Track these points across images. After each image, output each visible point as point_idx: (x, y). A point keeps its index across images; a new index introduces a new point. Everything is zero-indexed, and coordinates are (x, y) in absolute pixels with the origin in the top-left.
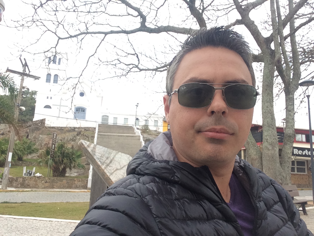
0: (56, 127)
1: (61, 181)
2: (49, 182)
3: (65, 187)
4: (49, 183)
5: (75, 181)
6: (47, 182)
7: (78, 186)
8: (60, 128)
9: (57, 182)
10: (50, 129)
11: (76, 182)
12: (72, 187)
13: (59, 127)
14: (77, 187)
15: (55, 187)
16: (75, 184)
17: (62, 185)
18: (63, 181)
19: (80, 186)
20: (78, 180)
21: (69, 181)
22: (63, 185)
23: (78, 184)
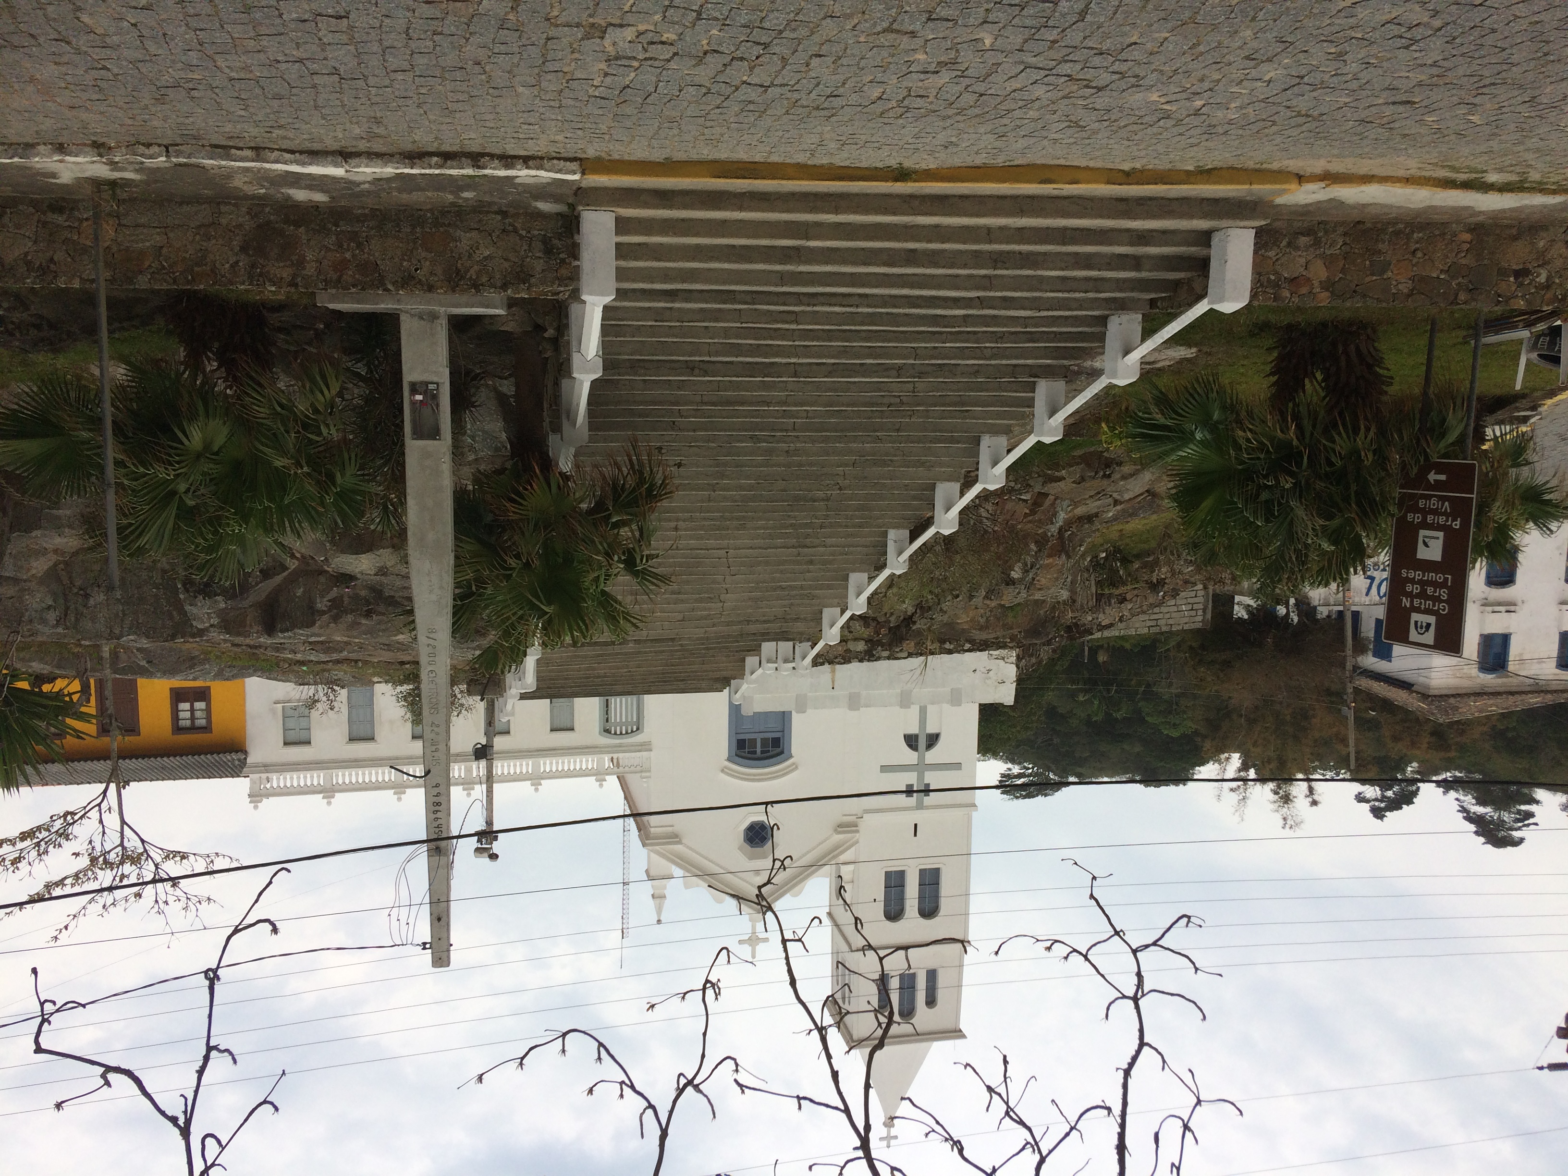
0: (969, 650)
1: (1423, 279)
2: (1503, 273)
3: (1397, 233)
4: (1505, 264)
5: (1328, 285)
6: (1518, 274)
7: (1303, 240)
8: (947, 646)
9: (1453, 270)
10: (997, 638)
11: (1319, 272)
12: (1345, 234)
13: (950, 652)
14: (1309, 232)
15: (1467, 237)
16: (1329, 261)
17: (1419, 254)
18: (1410, 284)
19: (1289, 244)
20: (1304, 290)
21: (1368, 279)
22: (1414, 252)
23: (1303, 261)
